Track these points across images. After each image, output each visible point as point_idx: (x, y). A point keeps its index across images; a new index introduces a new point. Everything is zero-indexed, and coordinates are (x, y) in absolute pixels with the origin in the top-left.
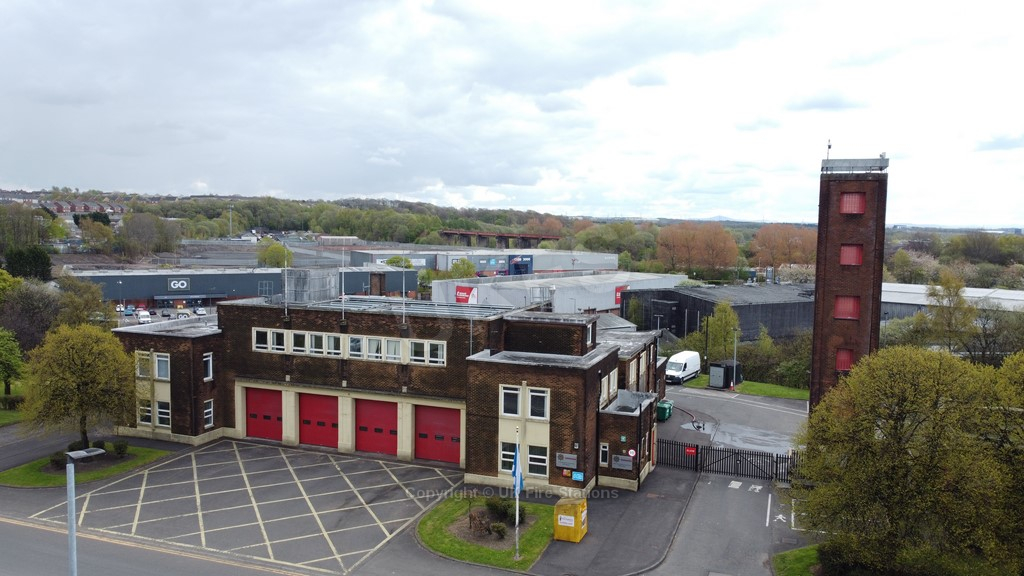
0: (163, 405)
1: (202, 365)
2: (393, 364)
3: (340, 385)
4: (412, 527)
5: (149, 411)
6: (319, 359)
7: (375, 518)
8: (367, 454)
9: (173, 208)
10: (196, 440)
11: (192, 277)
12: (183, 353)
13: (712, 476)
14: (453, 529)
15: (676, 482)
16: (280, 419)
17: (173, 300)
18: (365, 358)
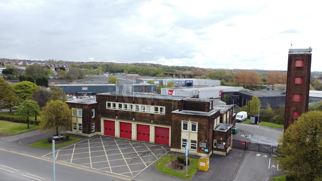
0: (80, 125)
1: (91, 113)
2: (149, 114)
3: (132, 120)
4: (154, 164)
5: (76, 126)
6: (126, 112)
7: (143, 161)
8: (140, 141)
9: (84, 66)
10: (90, 135)
11: (89, 87)
12: (86, 109)
13: (251, 152)
14: (167, 165)
15: (238, 153)
16: (114, 130)
17: (83, 93)
18: (140, 112)
